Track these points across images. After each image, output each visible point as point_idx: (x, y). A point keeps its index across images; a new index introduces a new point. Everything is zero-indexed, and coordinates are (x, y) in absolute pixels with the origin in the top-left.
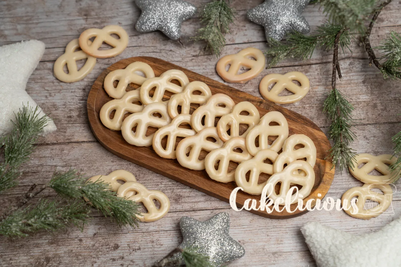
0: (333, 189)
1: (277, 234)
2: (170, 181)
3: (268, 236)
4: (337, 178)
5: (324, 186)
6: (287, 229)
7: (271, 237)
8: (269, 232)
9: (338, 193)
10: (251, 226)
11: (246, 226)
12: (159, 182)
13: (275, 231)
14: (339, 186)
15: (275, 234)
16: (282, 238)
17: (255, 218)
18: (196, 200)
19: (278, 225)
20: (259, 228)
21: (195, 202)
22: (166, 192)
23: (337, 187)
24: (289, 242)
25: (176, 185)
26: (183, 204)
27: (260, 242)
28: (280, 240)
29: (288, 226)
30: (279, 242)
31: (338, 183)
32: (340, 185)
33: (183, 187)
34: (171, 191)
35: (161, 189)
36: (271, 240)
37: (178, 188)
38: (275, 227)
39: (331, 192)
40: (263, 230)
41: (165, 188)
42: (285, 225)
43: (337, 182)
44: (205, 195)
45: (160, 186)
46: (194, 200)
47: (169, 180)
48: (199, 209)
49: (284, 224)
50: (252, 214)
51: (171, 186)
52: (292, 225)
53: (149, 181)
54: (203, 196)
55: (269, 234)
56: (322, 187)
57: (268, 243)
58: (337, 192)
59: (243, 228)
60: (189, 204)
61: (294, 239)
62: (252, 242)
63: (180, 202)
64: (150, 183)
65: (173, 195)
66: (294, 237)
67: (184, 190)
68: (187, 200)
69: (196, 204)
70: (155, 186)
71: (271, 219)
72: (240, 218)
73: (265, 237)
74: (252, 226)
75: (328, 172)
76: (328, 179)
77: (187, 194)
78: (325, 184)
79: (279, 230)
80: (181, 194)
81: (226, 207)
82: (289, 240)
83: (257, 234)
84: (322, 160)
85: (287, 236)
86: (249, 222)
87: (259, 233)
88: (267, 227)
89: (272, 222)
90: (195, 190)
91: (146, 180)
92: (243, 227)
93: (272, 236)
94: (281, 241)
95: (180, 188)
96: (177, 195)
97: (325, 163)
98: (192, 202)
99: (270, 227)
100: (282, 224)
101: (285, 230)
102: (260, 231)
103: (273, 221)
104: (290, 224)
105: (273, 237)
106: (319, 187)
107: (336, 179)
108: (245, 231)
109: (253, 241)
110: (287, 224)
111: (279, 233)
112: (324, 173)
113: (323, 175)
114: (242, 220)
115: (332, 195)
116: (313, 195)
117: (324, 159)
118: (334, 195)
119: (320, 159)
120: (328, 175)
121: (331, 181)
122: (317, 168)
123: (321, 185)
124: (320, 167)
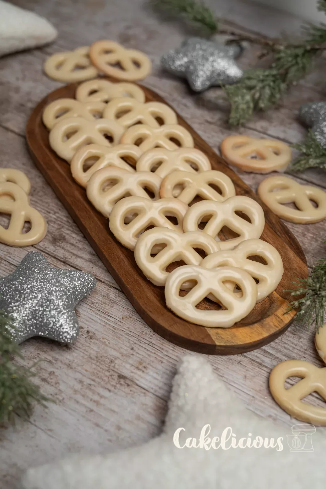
0: (273, 348)
1: (147, 356)
2: (67, 217)
3: (132, 349)
4: (289, 339)
6: (167, 358)
7: (134, 353)
8: (137, 346)
9: (278, 358)
10: (119, 323)
11: (113, 320)
12: (53, 210)
13: (148, 350)
14: (285, 351)
15: (144, 354)
16: (148, 364)
17: (134, 317)
18: (79, 253)
19: (158, 345)
20: (129, 333)
21: (74, 254)
22: (52, 224)
23: (282, 350)
24: (155, 375)
25: (70, 225)
26: (58, 248)
27: (115, 349)
28: (144, 364)
29: (170, 355)
30: (140, 367)
31: (286, 345)
32: (289, 349)
33: (76, 231)
34: (59, 227)
35: (50, 219)
36: (132, 356)
37: (70, 228)
38: (153, 345)
39: (268, 350)
40: (132, 339)
41: (54, 220)
42: (167, 351)
43: (285, 343)
44: (94, 255)
45: (51, 215)
46: (75, 252)
47: (68, 215)
48: (72, 265)
49: (168, 349)
50: (134, 310)
51: (63, 222)
52: (177, 356)
53: (44, 204)
54: (91, 253)
55: (135, 349)
56: (255, 329)
57: (125, 357)
58: (277, 355)
59: (108, 320)
60: (65, 253)
61: (166, 376)
62: (104, 343)
63: (58, 244)
64: (43, 206)
65: (57, 233)
66: (167, 374)
67: (74, 235)
68: (68, 247)
69: (74, 257)
70: (46, 212)
71: (154, 331)
72: (115, 305)
73: (126, 348)
74: (122, 325)
75: (280, 316)
76: (271, 324)
77: (72, 241)
78: (263, 327)
79: (154, 352)
80: (67, 237)
81: (107, 282)
82: (157, 373)
83: (119, 338)
84: (280, 298)
85: (159, 367)
86: (121, 318)
87: (124, 338)
88: (140, 338)
89: (151, 336)
90: (87, 242)
91: (41, 200)
92: (109, 318)
93: (137, 353)
94: (145, 367)
95: (72, 230)
96: (61, 235)
97: (282, 303)
98: (71, 253)
99: (144, 341)
100: (164, 347)
101: (162, 358)
102: (127, 337)
103: (154, 336)
104: (176, 354)
105: (138, 355)
106: (251, 326)
107: (287, 338)
108: (106, 324)
109: (107, 343)
110: (171, 351)
111: (149, 355)
112: (273, 313)
113: (269, 316)
114: (114, 309)
115: (266, 356)
116: (234, 330)
117: (286, 299)
118: (270, 357)
119: (280, 295)
120: (276, 319)
121: (274, 329)
122: (267, 305)
123: (256, 325)
124: (272, 305)
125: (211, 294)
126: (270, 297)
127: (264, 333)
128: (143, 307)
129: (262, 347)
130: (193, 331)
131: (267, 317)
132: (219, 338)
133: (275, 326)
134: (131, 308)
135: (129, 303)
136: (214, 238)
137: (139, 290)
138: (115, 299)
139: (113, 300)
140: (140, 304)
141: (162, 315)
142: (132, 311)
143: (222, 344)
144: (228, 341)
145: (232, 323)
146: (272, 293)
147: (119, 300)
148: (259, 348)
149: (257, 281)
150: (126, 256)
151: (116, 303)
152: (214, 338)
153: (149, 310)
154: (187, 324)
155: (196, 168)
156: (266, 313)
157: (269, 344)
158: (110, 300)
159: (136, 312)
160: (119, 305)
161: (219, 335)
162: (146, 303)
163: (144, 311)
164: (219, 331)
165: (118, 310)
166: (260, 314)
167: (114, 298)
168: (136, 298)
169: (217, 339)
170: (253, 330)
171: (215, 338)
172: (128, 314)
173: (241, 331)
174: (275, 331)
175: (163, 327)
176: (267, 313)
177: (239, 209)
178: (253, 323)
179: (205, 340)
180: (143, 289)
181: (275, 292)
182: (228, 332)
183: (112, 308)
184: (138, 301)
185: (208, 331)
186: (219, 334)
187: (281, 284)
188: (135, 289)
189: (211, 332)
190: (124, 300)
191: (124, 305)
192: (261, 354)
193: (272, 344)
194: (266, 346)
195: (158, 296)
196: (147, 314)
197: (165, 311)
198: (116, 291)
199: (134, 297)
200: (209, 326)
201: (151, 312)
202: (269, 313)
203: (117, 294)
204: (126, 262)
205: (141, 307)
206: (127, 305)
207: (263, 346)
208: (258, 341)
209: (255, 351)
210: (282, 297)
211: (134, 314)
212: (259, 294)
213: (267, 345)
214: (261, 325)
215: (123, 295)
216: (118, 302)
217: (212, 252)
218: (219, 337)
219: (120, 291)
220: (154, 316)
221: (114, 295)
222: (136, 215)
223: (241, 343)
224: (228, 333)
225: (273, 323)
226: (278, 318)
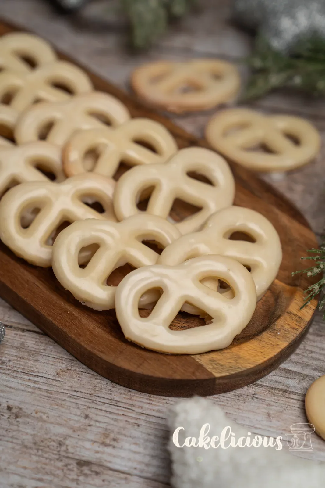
1: (112, 422)
3: (87, 417)
5: (273, 339)
6: (143, 417)
7: (92, 423)
8: (93, 410)
9: (307, 376)
10: (55, 383)
11: (43, 380)
13: (111, 413)
15: (107, 420)
16: (119, 433)
17: (74, 368)
19: (125, 401)
20: (75, 394)
23: (310, 362)
24: (134, 448)
27: (60, 424)
28: (112, 436)
29: (148, 412)
30: (108, 441)
31: (314, 355)
36: (89, 428)
38: (116, 403)
39: (290, 368)
40: (81, 402)
42: (141, 407)
43: (311, 352)
49: (140, 404)
50: (72, 358)
52: (159, 411)
55: (91, 415)
56: (266, 340)
57: (79, 433)
58: (304, 372)
59: (35, 382)
61: (150, 445)
62: (40, 419)
66: (152, 441)
71: (113, 381)
72: (39, 358)
73: (76, 418)
74: (59, 385)
75: (295, 312)
76: (287, 327)
78: (276, 335)
79: (121, 413)
81: (16, 325)
82: (136, 444)
83: (62, 406)
84: (288, 287)
85: (136, 433)
86: (55, 374)
87: (69, 404)
88: (93, 398)
89: (110, 390)
92: (36, 379)
93: (97, 421)
94: (115, 440)
97: (292, 294)
99: (101, 400)
100: (134, 403)
101: (137, 419)
102: (74, 400)
103: (114, 389)
104: (157, 408)
105: (98, 424)
106: (259, 337)
107: (312, 343)
108: (35, 388)
109: (44, 417)
110: (147, 406)
111: (116, 420)
112: (284, 312)
113: (280, 316)
114: (41, 364)
115: (289, 377)
116: (235, 350)
117: (296, 285)
118: (295, 377)
119: (286, 283)
120: (291, 318)
121: (292, 334)
122: (272, 300)
123: (265, 334)
124: (279, 300)
125: (187, 303)
126: (271, 289)
127: (280, 343)
128: (89, 348)
129: (280, 366)
130: (174, 365)
131: (277, 319)
132: (215, 366)
133: (293, 328)
134: (66, 356)
135: (60, 349)
136: (166, 219)
137: (73, 324)
138: (37, 347)
139: (34, 351)
140: (83, 344)
141: (121, 352)
142: (68, 360)
143: (224, 374)
144: (231, 367)
145: (230, 340)
146: (273, 283)
147: (43, 348)
148: (275, 369)
149: (249, 269)
150: (39, 278)
151: (40, 353)
152: (209, 368)
153: (99, 351)
154: (162, 357)
155: (107, 122)
156: (273, 313)
157: (289, 359)
158: (29, 352)
159: (76, 360)
160: (47, 355)
161: (215, 363)
162: (91, 342)
163: (90, 352)
164: (214, 356)
165: (46, 363)
166: (265, 316)
167: (34, 346)
168: (73, 336)
169: (214, 368)
170: (264, 343)
171: (211, 369)
172: (64, 366)
173: (246, 348)
174: (295, 336)
175: (128, 371)
176: (276, 313)
177: (192, 168)
178: (260, 332)
179: (198, 374)
180: (80, 321)
181: (277, 281)
182: (227, 354)
183: (37, 363)
184: (78, 341)
185: (198, 360)
186: (215, 361)
187: (283, 267)
188: (68, 324)
189: (203, 361)
190: (51, 345)
191: (54, 354)
192: (281, 376)
193: (293, 357)
194: (285, 362)
195: (105, 326)
196: (98, 357)
197: (124, 346)
198: (34, 335)
199: (69, 336)
200: (196, 353)
201: (102, 352)
202: (278, 312)
203: (37, 340)
204: (41, 287)
205: (85, 349)
206: (58, 352)
207: (281, 363)
208: (275, 356)
209: (271, 374)
210: (289, 284)
211: (73, 364)
212: (257, 287)
213: (287, 361)
214: (273, 333)
215: (48, 339)
216: (42, 351)
217: (170, 242)
218: (215, 364)
219: (42, 334)
220: (109, 358)
221: (34, 342)
222: (36, 211)
223: (252, 366)
224: (228, 356)
225: (289, 324)
226: (293, 316)
